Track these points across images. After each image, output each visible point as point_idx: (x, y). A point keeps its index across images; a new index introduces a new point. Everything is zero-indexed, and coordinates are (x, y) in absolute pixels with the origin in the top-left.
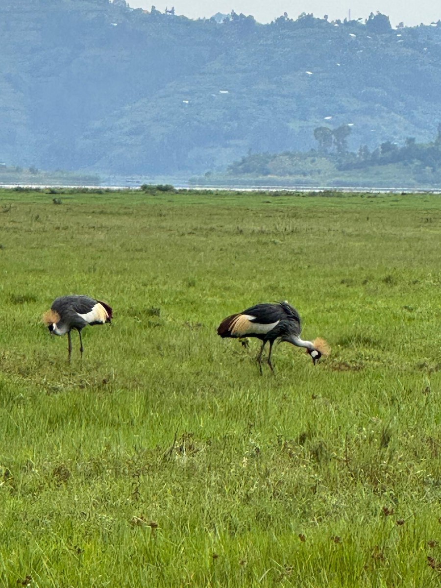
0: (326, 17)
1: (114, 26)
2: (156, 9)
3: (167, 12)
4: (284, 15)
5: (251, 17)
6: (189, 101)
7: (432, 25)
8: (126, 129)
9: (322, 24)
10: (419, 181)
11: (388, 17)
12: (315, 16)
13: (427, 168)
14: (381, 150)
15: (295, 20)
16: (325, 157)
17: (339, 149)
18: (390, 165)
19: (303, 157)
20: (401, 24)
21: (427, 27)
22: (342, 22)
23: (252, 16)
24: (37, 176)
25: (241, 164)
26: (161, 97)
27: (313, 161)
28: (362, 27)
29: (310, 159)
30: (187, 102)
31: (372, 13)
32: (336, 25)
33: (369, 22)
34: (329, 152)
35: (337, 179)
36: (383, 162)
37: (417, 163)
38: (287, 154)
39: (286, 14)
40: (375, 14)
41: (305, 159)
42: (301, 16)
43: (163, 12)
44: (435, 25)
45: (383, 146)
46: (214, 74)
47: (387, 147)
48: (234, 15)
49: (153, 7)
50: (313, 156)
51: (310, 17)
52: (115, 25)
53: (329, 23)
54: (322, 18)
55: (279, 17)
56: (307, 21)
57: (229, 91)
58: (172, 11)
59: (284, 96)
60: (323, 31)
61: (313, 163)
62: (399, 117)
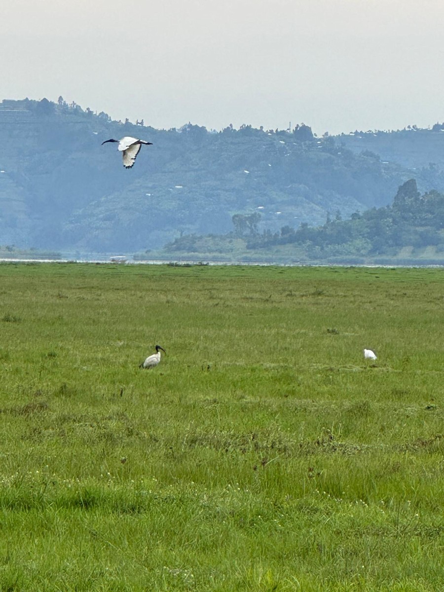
0: (262, 127)
1: (95, 135)
2: (129, 121)
3: (137, 123)
4: (230, 126)
5: (203, 128)
6: (151, 194)
7: (351, 134)
8: (101, 216)
9: (259, 133)
10: (310, 258)
11: (310, 128)
12: (253, 127)
13: (317, 247)
14: (280, 232)
15: (237, 130)
16: (240, 238)
17: (252, 231)
18: (287, 245)
19: (223, 238)
20: (326, 134)
21: (347, 135)
22: (274, 132)
23: (205, 127)
24: (12, 253)
25: (174, 244)
26: (130, 191)
27: (231, 242)
28: (290, 136)
29: (228, 240)
30: (149, 195)
31: (298, 125)
32: (269, 134)
33: (296, 131)
34: (244, 234)
35: (245, 255)
36: (283, 242)
37: (309, 243)
38: (210, 236)
39: (231, 125)
40: (300, 125)
41: (225, 240)
42: (242, 127)
43: (134, 123)
44: (353, 134)
45: (283, 229)
46: (172, 172)
47: (285, 230)
48: (190, 126)
49: (127, 120)
50: (231, 237)
51: (249, 127)
52: (96, 133)
53: (264, 133)
54: (259, 128)
55: (226, 128)
56: (247, 131)
57: (183, 186)
58: (142, 123)
59: (227, 191)
60: (259, 139)
61: (231, 243)
62: (318, 208)
